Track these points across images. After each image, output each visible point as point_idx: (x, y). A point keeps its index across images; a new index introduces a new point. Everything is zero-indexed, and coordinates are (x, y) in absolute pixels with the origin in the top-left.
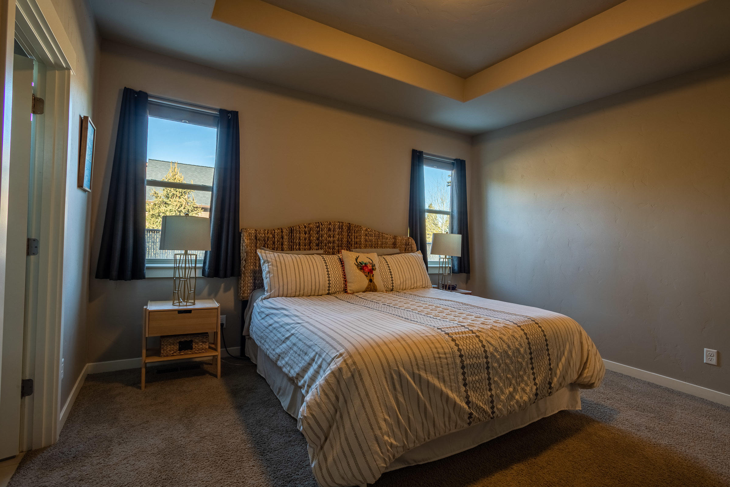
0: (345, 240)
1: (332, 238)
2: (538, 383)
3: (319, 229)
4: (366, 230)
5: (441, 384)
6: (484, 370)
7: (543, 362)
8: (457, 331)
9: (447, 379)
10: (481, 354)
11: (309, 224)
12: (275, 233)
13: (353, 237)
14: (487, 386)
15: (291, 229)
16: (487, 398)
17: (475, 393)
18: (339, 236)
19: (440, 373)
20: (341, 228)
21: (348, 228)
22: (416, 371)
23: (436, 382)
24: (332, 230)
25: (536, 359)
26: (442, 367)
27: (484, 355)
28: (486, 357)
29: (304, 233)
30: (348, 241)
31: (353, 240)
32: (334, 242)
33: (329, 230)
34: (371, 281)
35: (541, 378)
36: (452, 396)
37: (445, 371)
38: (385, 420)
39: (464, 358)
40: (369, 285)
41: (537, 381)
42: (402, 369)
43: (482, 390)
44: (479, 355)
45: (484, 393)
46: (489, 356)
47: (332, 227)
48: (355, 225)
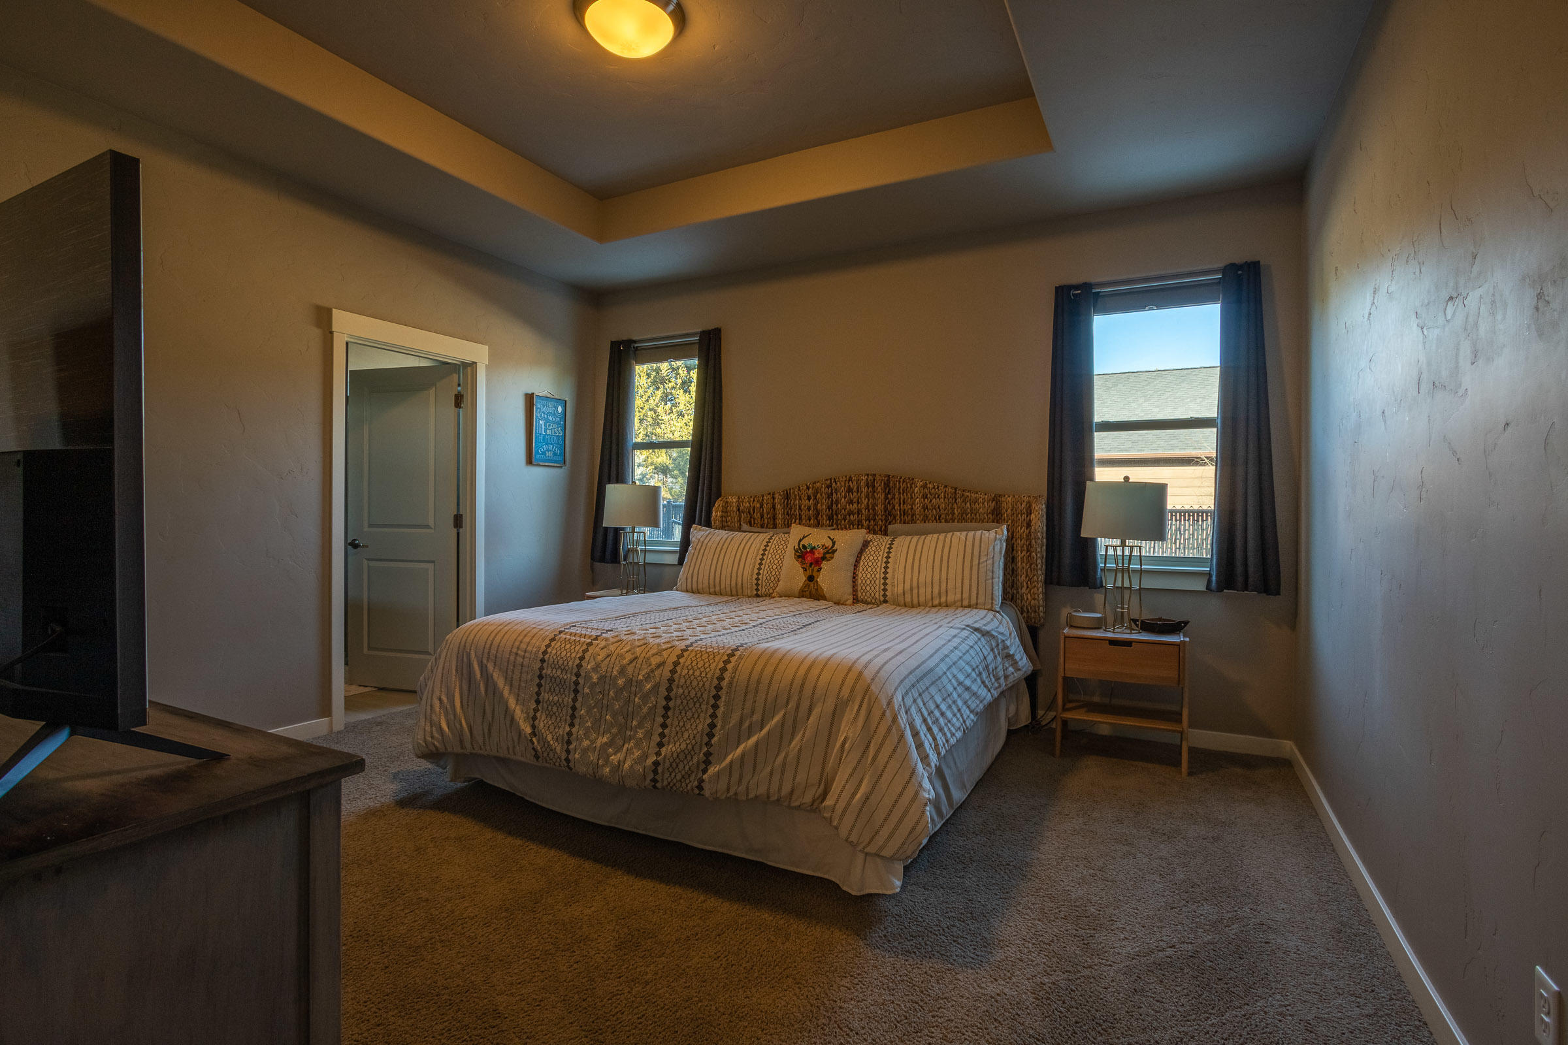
0: (880, 508)
1: (855, 505)
2: (663, 754)
3: (832, 490)
4: (925, 486)
5: (506, 687)
6: (569, 692)
7: (694, 725)
8: (583, 632)
9: (516, 683)
10: (570, 667)
11: (814, 483)
12: (763, 500)
13: (897, 500)
14: (568, 718)
15: (787, 493)
16: (561, 733)
17: (549, 718)
18: (869, 500)
19: (510, 673)
20: (871, 485)
21: (885, 484)
22: (485, 661)
23: (501, 683)
24: (855, 489)
25: (677, 712)
26: (514, 666)
27: (575, 670)
28: (578, 675)
29: (806, 498)
30: (886, 509)
31: (897, 507)
32: (859, 512)
33: (850, 490)
34: (811, 578)
35: (674, 749)
36: (513, 706)
37: (517, 673)
38: (440, 699)
39: (545, 665)
40: (805, 586)
41: (663, 751)
42: (473, 653)
43: (559, 719)
44: (567, 668)
45: (560, 724)
46: (583, 674)
47: (853, 485)
48: (901, 478)
